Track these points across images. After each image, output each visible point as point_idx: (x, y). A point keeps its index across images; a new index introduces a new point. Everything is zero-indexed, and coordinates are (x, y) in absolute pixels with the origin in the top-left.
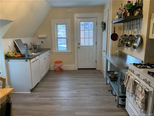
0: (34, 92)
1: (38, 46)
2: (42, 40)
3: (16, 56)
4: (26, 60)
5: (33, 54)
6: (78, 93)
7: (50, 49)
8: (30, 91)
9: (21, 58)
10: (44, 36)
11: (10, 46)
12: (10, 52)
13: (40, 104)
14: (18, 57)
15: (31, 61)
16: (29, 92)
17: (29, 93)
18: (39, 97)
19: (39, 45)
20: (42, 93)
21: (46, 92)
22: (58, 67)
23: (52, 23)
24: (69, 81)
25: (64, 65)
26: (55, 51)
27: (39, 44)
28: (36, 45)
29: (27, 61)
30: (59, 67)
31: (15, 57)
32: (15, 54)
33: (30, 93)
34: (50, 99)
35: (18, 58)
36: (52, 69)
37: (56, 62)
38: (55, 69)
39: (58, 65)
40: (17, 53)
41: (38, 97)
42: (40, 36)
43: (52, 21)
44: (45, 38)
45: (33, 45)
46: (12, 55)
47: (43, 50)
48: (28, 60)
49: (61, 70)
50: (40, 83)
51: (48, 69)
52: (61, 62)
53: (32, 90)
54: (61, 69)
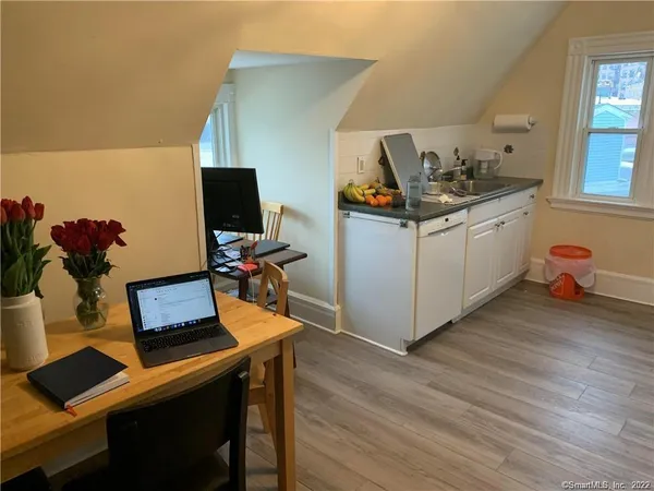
0: (418, 355)
1: (484, 166)
2: (510, 139)
3: (373, 201)
4: (404, 221)
5: (445, 198)
6: (622, 435)
7: (539, 183)
8: (404, 346)
9: (389, 210)
10: (521, 120)
11: (362, 162)
12: (356, 183)
13: (422, 415)
14: (379, 206)
15: (421, 228)
16: (401, 350)
17: (399, 353)
18: (429, 385)
19: (489, 162)
20: (448, 371)
21: (467, 373)
22: (566, 274)
23: (570, 58)
24: (599, 359)
25: (599, 272)
26: (561, 196)
27: (492, 157)
28: (480, 161)
29: (404, 225)
30: (568, 277)
31: (369, 204)
32: (373, 191)
33: (402, 353)
34: (468, 411)
35: (378, 210)
36: (536, 277)
37: (559, 251)
38: (546, 280)
39: (564, 265)
40: (384, 190)
41: (427, 382)
42: (502, 120)
43: (572, 48)
44: (523, 130)
45: (460, 161)
46: (363, 195)
47: (503, 186)
48: (412, 223)
49: (577, 293)
50: (457, 326)
51: (514, 274)
52: (587, 253)
53: (414, 348)
54: (578, 287)
